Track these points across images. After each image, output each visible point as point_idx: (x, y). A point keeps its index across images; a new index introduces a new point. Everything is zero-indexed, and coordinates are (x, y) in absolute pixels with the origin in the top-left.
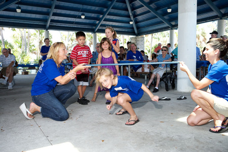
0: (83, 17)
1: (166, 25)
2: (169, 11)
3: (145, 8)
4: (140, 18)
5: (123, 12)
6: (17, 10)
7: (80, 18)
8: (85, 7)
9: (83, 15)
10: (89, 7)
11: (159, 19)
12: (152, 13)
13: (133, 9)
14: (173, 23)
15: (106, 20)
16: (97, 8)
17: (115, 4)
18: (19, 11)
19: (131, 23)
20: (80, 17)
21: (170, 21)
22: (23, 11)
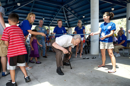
0: (44, 19)
2: (84, 17)
3: (72, 16)
4: (70, 20)
5: (62, 17)
7: (42, 19)
8: (45, 14)
9: (44, 18)
10: (46, 15)
12: (76, 18)
13: (67, 15)
14: (85, 22)
15: (54, 20)
16: (50, 15)
17: (59, 13)
19: (66, 22)
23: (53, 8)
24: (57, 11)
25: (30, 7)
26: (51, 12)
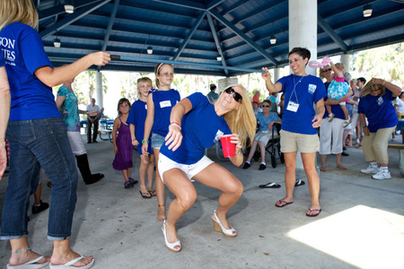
0: (150, 52)
1: (269, 61)
2: (273, 41)
3: (238, 38)
4: (231, 52)
5: (207, 44)
6: (55, 44)
8: (153, 37)
9: (150, 48)
10: (158, 38)
11: (259, 53)
12: (249, 45)
13: (222, 39)
14: (279, 59)
15: (183, 55)
16: (170, 39)
17: (196, 32)
18: (57, 45)
19: (219, 59)
20: (145, 52)
21: (273, 55)
22: (63, 45)
23: (176, 17)
24: (191, 27)
25: (108, 15)
26: (170, 28)
